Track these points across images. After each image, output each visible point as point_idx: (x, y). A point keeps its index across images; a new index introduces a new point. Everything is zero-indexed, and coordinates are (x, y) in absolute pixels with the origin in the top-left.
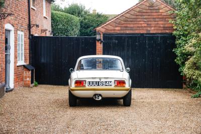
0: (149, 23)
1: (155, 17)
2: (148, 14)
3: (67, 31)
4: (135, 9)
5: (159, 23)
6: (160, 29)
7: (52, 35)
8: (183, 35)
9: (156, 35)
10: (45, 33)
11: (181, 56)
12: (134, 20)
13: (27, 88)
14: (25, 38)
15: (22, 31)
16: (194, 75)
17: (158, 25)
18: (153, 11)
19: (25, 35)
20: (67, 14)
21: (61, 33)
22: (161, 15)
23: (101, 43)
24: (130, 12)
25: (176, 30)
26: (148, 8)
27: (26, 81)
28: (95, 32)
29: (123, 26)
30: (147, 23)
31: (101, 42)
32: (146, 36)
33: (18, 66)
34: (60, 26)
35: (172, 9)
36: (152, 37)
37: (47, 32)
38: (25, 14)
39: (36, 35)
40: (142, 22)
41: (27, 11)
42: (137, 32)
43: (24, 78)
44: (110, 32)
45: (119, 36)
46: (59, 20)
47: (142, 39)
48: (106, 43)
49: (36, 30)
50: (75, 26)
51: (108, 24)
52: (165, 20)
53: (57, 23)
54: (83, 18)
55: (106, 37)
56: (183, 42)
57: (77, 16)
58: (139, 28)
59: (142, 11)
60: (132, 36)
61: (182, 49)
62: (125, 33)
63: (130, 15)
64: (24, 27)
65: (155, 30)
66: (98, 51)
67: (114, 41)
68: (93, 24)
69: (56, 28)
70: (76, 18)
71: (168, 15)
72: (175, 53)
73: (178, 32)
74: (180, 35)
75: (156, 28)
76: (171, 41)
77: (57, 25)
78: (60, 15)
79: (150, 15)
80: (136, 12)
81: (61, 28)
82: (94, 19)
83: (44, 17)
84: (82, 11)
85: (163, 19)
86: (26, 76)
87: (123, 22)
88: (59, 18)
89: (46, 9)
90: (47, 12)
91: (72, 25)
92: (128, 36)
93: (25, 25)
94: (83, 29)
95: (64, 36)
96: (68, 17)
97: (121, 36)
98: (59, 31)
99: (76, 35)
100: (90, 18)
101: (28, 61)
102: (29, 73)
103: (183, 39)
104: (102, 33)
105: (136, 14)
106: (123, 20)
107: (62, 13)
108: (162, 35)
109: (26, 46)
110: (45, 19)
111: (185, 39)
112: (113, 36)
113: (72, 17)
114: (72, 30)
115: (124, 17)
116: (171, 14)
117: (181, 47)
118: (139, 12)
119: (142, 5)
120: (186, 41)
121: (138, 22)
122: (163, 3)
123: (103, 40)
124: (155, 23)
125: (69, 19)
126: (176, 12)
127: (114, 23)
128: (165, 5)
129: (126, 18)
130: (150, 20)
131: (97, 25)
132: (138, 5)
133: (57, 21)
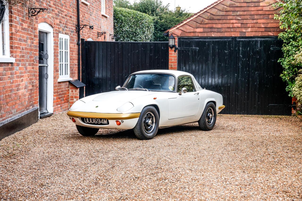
1: (253, 13)
2: (243, 9)
3: (135, 34)
5: (260, 21)
6: (261, 30)
7: (114, 41)
9: (253, 39)
10: (103, 36)
11: (289, 68)
12: (223, 18)
14: (71, 43)
15: (66, 34)
17: (258, 25)
18: (250, 5)
19: (72, 40)
20: (135, 11)
21: (127, 37)
22: (262, 10)
24: (217, 7)
25: (283, 31)
26: (243, 0)
28: (168, 35)
29: (207, 26)
30: (241, 22)
31: (176, 49)
32: (239, 41)
33: (59, 83)
34: (126, 28)
35: (278, 0)
36: (248, 43)
37: (107, 36)
38: (71, 10)
39: (90, 40)
40: (234, 21)
42: (226, 35)
43: (70, 99)
44: (190, 36)
45: (201, 41)
46: (124, 20)
47: (234, 46)
48: (182, 50)
49: (90, 33)
50: (147, 28)
51: (185, 24)
52: (267, 17)
53: (121, 24)
54: (158, 17)
55: (183, 41)
56: (293, 49)
57: (151, 14)
58: (229, 29)
59: (235, 4)
60: (219, 41)
61: (291, 58)
62: (210, 37)
63: (217, 10)
64: (70, 28)
65: (253, 32)
66: (172, 62)
67: (193, 48)
68: (172, 25)
69: (121, 31)
70: (149, 17)
71: (273, 10)
72: (281, 64)
73: (287, 34)
74: (288, 39)
75: (254, 28)
76: (276, 48)
77: (121, 26)
78: (126, 13)
79: (246, 10)
80: (225, 7)
81: (127, 31)
82: (174, 19)
83: (103, 15)
84: (157, 7)
85: (264, 16)
86: (73, 96)
87: (207, 20)
88: (124, 16)
89: (106, 4)
90: (108, 9)
91: (143, 27)
92: (214, 41)
93: (72, 26)
94: (158, 33)
95: (132, 41)
96: (137, 16)
97: (205, 40)
98: (125, 34)
99: (148, 39)
100: (168, 17)
101: (76, 75)
102: (76, 91)
103: (293, 44)
104: (177, 37)
105: (226, 9)
106: (206, 18)
107: (130, 10)
108: (263, 39)
109: (72, 54)
110: (104, 18)
111: (296, 43)
112: (193, 42)
113: (142, 15)
114: (143, 33)
115: (209, 14)
116: (277, 9)
117: (289, 56)
118: (230, 6)
120: (298, 46)
121: (228, 20)
123: (178, 47)
124: (252, 22)
125: (139, 18)
126: (284, 5)
127: (195, 22)
129: (211, 15)
130: (246, 17)
133: (122, 21)
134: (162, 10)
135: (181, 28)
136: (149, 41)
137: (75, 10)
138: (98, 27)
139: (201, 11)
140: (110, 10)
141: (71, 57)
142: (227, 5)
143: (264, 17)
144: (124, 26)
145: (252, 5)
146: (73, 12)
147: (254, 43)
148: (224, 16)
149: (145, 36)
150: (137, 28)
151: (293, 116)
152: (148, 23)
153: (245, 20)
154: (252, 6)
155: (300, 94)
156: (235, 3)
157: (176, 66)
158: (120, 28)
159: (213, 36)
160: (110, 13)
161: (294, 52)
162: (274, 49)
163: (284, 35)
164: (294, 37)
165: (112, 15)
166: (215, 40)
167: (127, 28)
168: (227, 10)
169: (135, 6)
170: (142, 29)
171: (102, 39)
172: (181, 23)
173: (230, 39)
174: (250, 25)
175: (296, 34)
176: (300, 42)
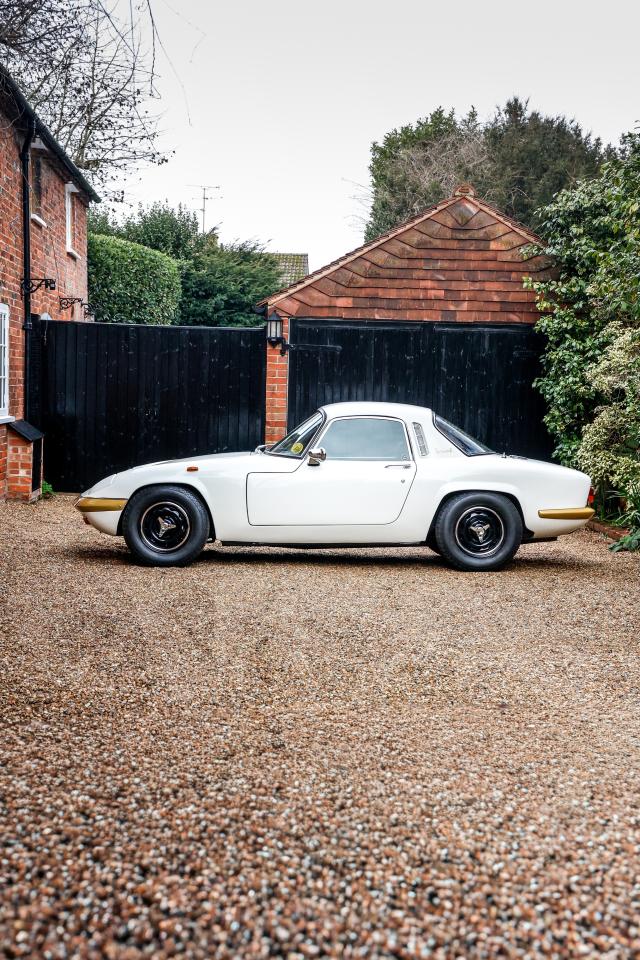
0: (454, 286)
1: (472, 265)
2: (449, 255)
3: (138, 304)
4: (405, 237)
5: (489, 286)
6: (492, 307)
7: (91, 320)
8: (573, 333)
9: (474, 330)
10: (70, 309)
11: (564, 404)
12: (402, 275)
13: (19, 506)
14: (12, 324)
15: (2, 302)
16: (613, 473)
17: (484, 296)
18: (467, 245)
19: (13, 317)
20: (139, 247)
21: (119, 311)
22: (495, 260)
24: (387, 247)
25: (545, 313)
26: (449, 234)
27: (15, 480)
28: (264, 314)
29: (363, 293)
30: (445, 285)
31: (285, 347)
32: (441, 333)
34: (118, 288)
35: (532, 239)
36: (462, 337)
37: (77, 306)
38: (13, 239)
39: (45, 317)
40: (429, 284)
41: (20, 230)
42: (409, 316)
43: (8, 470)
44: (318, 315)
45: (347, 330)
46: (113, 267)
47: (427, 343)
48: (301, 351)
49: (46, 300)
50: (166, 290)
51: (309, 286)
52: (506, 277)
53: (105, 278)
54: (192, 262)
55: (303, 330)
56: (573, 357)
57: (172, 254)
58: (416, 303)
59: (430, 242)
60: (391, 331)
61: (571, 379)
62: (371, 320)
63: (387, 255)
64: (9, 287)
65: (474, 313)
66: (274, 381)
67: (329, 346)
68: (226, 282)
69: (105, 295)
70: (169, 261)
71: (520, 260)
72: (541, 392)
73: (556, 321)
74: (561, 335)
75: (476, 304)
76: (528, 351)
77: (106, 284)
78: (115, 249)
79: (457, 258)
80: (408, 247)
81: (119, 295)
83: (69, 254)
84: (188, 237)
85: (500, 274)
86: (17, 464)
87: (363, 279)
88: (112, 258)
89: (73, 225)
90: (77, 237)
91: (158, 286)
92: (379, 331)
93: (13, 281)
94: (190, 302)
95: (131, 323)
96: (142, 257)
97: (356, 328)
98: (114, 303)
99: (168, 319)
100: (215, 263)
101: (21, 408)
102: (24, 451)
103: (574, 344)
104: (289, 317)
105: (409, 253)
106: (362, 273)
107: (123, 242)
108: (496, 330)
109: (14, 355)
110: (72, 261)
111: (580, 344)
112: (327, 330)
113: (155, 256)
114: (157, 301)
115: (368, 264)
116: (530, 259)
117: (564, 374)
118: (419, 246)
119: (429, 222)
120: (583, 352)
121: (413, 282)
122: (501, 219)
123: (291, 342)
124: (472, 288)
125: (147, 262)
126: (548, 251)
127: (332, 283)
128: (510, 225)
129: (373, 267)
130: (456, 275)
131: (240, 287)
132: (417, 222)
133: (108, 269)
134: (200, 244)
135: (299, 296)
136: (168, 325)
137: (20, 241)
138: (61, 285)
139: (348, 255)
140: (80, 240)
141: (11, 360)
142: (412, 244)
143: (500, 277)
144: (112, 283)
145: (472, 245)
146: (16, 246)
147: (475, 338)
148: (404, 271)
149: (162, 310)
150: (144, 289)
152: (169, 277)
153: (454, 283)
154: (472, 248)
155: (594, 465)
156: (432, 240)
157: (286, 391)
158: (103, 287)
159: (377, 317)
160: (81, 249)
161: (575, 364)
162: (520, 354)
163: (551, 324)
164: (573, 329)
165: (84, 252)
166: (382, 328)
167: (120, 289)
168: (411, 256)
169: (129, 230)
170: (156, 291)
171: (67, 315)
173: (418, 328)
174: (467, 296)
175: (579, 322)
176: (588, 340)
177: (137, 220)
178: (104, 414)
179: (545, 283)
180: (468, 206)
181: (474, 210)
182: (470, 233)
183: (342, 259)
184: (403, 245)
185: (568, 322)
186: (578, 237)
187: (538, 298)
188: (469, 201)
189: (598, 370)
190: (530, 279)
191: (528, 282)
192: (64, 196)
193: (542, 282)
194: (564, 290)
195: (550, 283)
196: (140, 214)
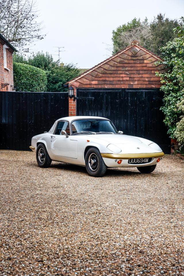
0: (132, 76)
1: (138, 68)
2: (130, 65)
3: (32, 86)
4: (115, 60)
5: (144, 75)
6: (146, 83)
7: (15, 91)
8: (173, 91)
9: (140, 91)
10: (6, 87)
11: (170, 115)
12: (114, 73)
17: (143, 79)
18: (136, 62)
20: (32, 66)
21: (25, 88)
22: (146, 66)
23: (74, 100)
24: (109, 63)
25: (164, 84)
26: (130, 58)
28: (68, 87)
29: (101, 79)
30: (129, 76)
31: (75, 98)
32: (128, 92)
35: (159, 59)
36: (135, 93)
37: (9, 86)
40: (124, 75)
42: (117, 86)
44: (86, 87)
45: (96, 92)
46: (22, 74)
47: (123, 96)
48: (80, 100)
50: (41, 81)
51: (83, 77)
52: (150, 72)
53: (20, 77)
54: (51, 71)
55: (81, 92)
56: (173, 99)
57: (44, 69)
58: (119, 82)
60: (111, 92)
61: (172, 107)
62: (104, 88)
63: (109, 66)
65: (139, 85)
66: (71, 110)
67: (90, 98)
68: (62, 78)
69: (20, 83)
70: (42, 71)
71: (155, 66)
72: (163, 111)
73: (167, 87)
74: (169, 91)
75: (140, 82)
76: (158, 98)
77: (20, 79)
78: (23, 67)
79: (133, 66)
80: (116, 63)
81: (25, 83)
82: (64, 73)
83: (5, 69)
84: (49, 63)
85: (148, 71)
87: (101, 74)
88: (22, 70)
89: (7, 59)
90: (9, 63)
91: (38, 80)
92: (107, 92)
94: (50, 85)
95: (29, 92)
96: (33, 70)
97: (99, 91)
98: (23, 86)
99: (42, 90)
100: (58, 72)
103: (173, 95)
104: (76, 88)
105: (116, 65)
106: (100, 72)
107: (26, 65)
108: (147, 91)
110: (6, 71)
111: (175, 95)
112: (89, 92)
113: (38, 70)
114: (38, 85)
115: (102, 69)
116: (158, 66)
117: (170, 105)
118: (120, 63)
119: (123, 54)
120: (177, 97)
121: (118, 75)
122: (148, 52)
123: (77, 97)
124: (138, 76)
125: (34, 72)
126: (164, 63)
127: (91, 76)
128: (151, 54)
129: (104, 70)
130: (133, 72)
131: (67, 79)
132: (119, 54)
133: (21, 74)
134: (53, 65)
135: (79, 81)
136: (43, 92)
138: (2, 79)
139: (96, 66)
140: (10, 64)
142: (117, 62)
143: (148, 73)
144: (22, 79)
147: (140, 93)
148: (115, 71)
149: (40, 88)
150: (33, 81)
151: (172, 154)
152: (42, 77)
153: (132, 75)
154: (138, 63)
156: (124, 60)
157: (76, 113)
159: (106, 87)
160: (10, 67)
161: (174, 101)
162: (156, 99)
163: (165, 88)
164: (173, 89)
165: (12, 69)
167: (25, 81)
169: (30, 61)
171: (5, 90)
172: (79, 76)
173: (121, 90)
174: (137, 79)
175: (175, 87)
176: (178, 93)
177: (32, 58)
178: (15, 123)
179: (163, 74)
180: (137, 48)
181: (138, 50)
182: (138, 57)
183: (93, 68)
184: (115, 62)
185: (171, 87)
186: (174, 57)
187: (161, 79)
188: (137, 47)
189: (181, 103)
190: (158, 72)
191: (157, 74)
192: (3, 49)
193: (162, 74)
194: (169, 76)
195: (165, 74)
196: (33, 56)
